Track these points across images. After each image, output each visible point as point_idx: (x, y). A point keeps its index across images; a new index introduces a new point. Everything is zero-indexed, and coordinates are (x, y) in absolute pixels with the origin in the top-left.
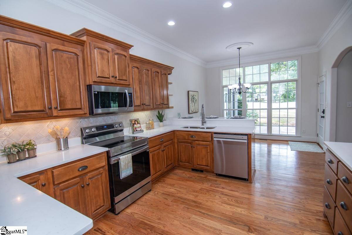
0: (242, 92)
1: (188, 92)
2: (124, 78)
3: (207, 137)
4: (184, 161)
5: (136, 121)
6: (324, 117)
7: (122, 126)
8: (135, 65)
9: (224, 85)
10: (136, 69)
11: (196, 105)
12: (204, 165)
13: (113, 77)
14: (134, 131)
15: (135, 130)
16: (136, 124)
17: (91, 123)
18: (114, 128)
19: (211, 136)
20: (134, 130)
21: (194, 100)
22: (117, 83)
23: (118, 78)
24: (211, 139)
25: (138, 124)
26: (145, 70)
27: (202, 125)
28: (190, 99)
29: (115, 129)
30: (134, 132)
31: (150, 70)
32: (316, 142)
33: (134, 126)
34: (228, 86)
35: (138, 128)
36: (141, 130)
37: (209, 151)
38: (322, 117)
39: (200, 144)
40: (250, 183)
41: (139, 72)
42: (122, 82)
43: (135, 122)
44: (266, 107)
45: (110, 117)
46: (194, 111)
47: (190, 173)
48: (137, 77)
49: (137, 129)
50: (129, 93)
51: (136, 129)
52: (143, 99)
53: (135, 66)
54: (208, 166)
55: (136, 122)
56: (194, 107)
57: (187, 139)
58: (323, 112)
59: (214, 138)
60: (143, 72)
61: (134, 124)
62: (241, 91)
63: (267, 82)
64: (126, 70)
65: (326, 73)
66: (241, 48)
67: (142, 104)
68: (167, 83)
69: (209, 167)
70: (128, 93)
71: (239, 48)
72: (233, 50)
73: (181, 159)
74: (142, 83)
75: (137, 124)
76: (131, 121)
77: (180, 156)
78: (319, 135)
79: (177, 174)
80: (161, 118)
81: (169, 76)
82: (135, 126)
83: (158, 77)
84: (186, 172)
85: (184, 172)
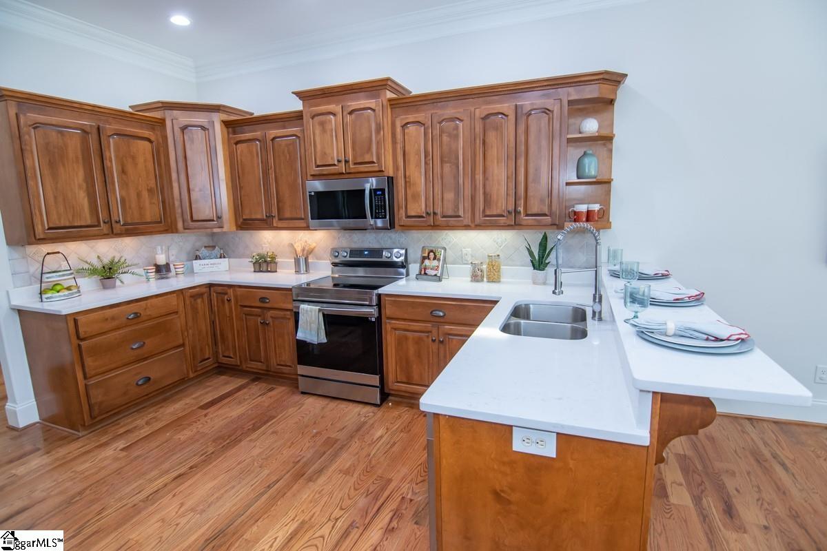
2: (367, 158)
5: (432, 251)
8: (410, 118)
14: (421, 274)
15: (423, 272)
16: (429, 259)
17: (355, 242)
18: (382, 258)
20: (421, 271)
22: (352, 171)
23: (352, 162)
25: (435, 259)
30: (419, 277)
31: (464, 116)
33: (423, 263)
35: (432, 269)
36: (436, 275)
41: (424, 133)
42: (361, 168)
43: (429, 254)
45: (389, 235)
49: (428, 272)
50: (375, 190)
51: (425, 269)
52: (433, 200)
53: (412, 120)
55: (432, 254)
60: (438, 129)
61: (424, 258)
67: (428, 213)
74: (431, 159)
75: (432, 259)
76: (423, 250)
82: (427, 262)
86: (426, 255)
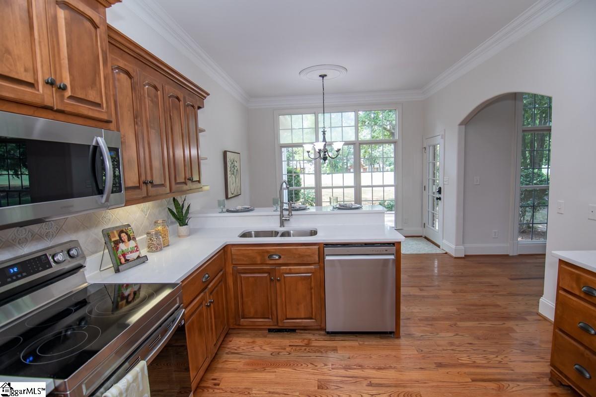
0: (329, 158)
1: (225, 153)
2: (92, 96)
3: (309, 256)
4: (252, 315)
5: (122, 232)
6: (440, 199)
7: (77, 256)
8: (122, 63)
9: (281, 143)
10: (123, 76)
11: (237, 180)
12: (303, 316)
13: (51, 83)
14: (121, 263)
15: (123, 260)
16: (123, 242)
18: (51, 266)
19: (317, 252)
20: (120, 259)
21: (235, 171)
22: (68, 109)
23: (69, 93)
24: (317, 259)
25: (129, 239)
26: (149, 84)
27: (281, 226)
28: (229, 169)
29: (55, 268)
30: (121, 268)
31: (159, 87)
32: (421, 236)
33: (117, 249)
34: (304, 145)
35: (131, 252)
36: (139, 257)
37: (313, 284)
38: (437, 199)
39: (293, 271)
40: (397, 338)
41: (133, 88)
42: (84, 109)
43: (120, 236)
44: (352, 184)
46: (235, 194)
47: (267, 340)
48: (128, 101)
49: (128, 257)
50: (111, 149)
51: (124, 255)
52: (145, 168)
53: (121, 65)
54: (311, 318)
55: (123, 235)
56: (234, 184)
57: (259, 262)
58: (440, 191)
59: (326, 255)
60: (143, 89)
61: (117, 243)
62: (327, 155)
63: (354, 142)
64: (96, 72)
65: (445, 133)
66: (326, 75)
67: (145, 183)
68: (198, 131)
69: (314, 320)
70: (109, 148)
71: (323, 76)
72: (312, 79)
73: (243, 311)
74: (141, 121)
75: (126, 240)
76: (107, 234)
77: (243, 304)
78: (427, 225)
79: (240, 351)
80: (180, 216)
81: (199, 111)
82: (122, 246)
83: (178, 109)
84: (259, 341)
85: (254, 342)
86: (117, 238)
